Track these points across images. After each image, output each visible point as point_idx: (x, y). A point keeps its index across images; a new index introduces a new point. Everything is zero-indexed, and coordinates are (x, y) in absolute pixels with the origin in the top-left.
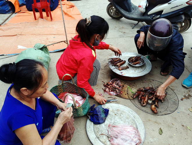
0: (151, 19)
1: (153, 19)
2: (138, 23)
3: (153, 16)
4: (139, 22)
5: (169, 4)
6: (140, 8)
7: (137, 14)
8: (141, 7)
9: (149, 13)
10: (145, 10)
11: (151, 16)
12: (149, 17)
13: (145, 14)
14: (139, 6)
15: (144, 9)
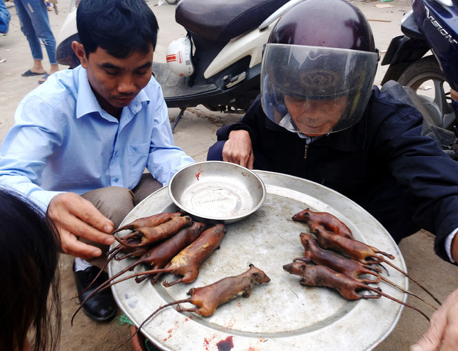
0: (219, 89)
1: (226, 88)
2: (182, 113)
3: (225, 78)
4: (183, 109)
5: (262, 30)
6: (174, 64)
7: (167, 84)
8: (177, 59)
9: (208, 74)
10: (191, 66)
11: (218, 82)
12: (213, 86)
13: (194, 79)
14: (168, 59)
15: (187, 63)
